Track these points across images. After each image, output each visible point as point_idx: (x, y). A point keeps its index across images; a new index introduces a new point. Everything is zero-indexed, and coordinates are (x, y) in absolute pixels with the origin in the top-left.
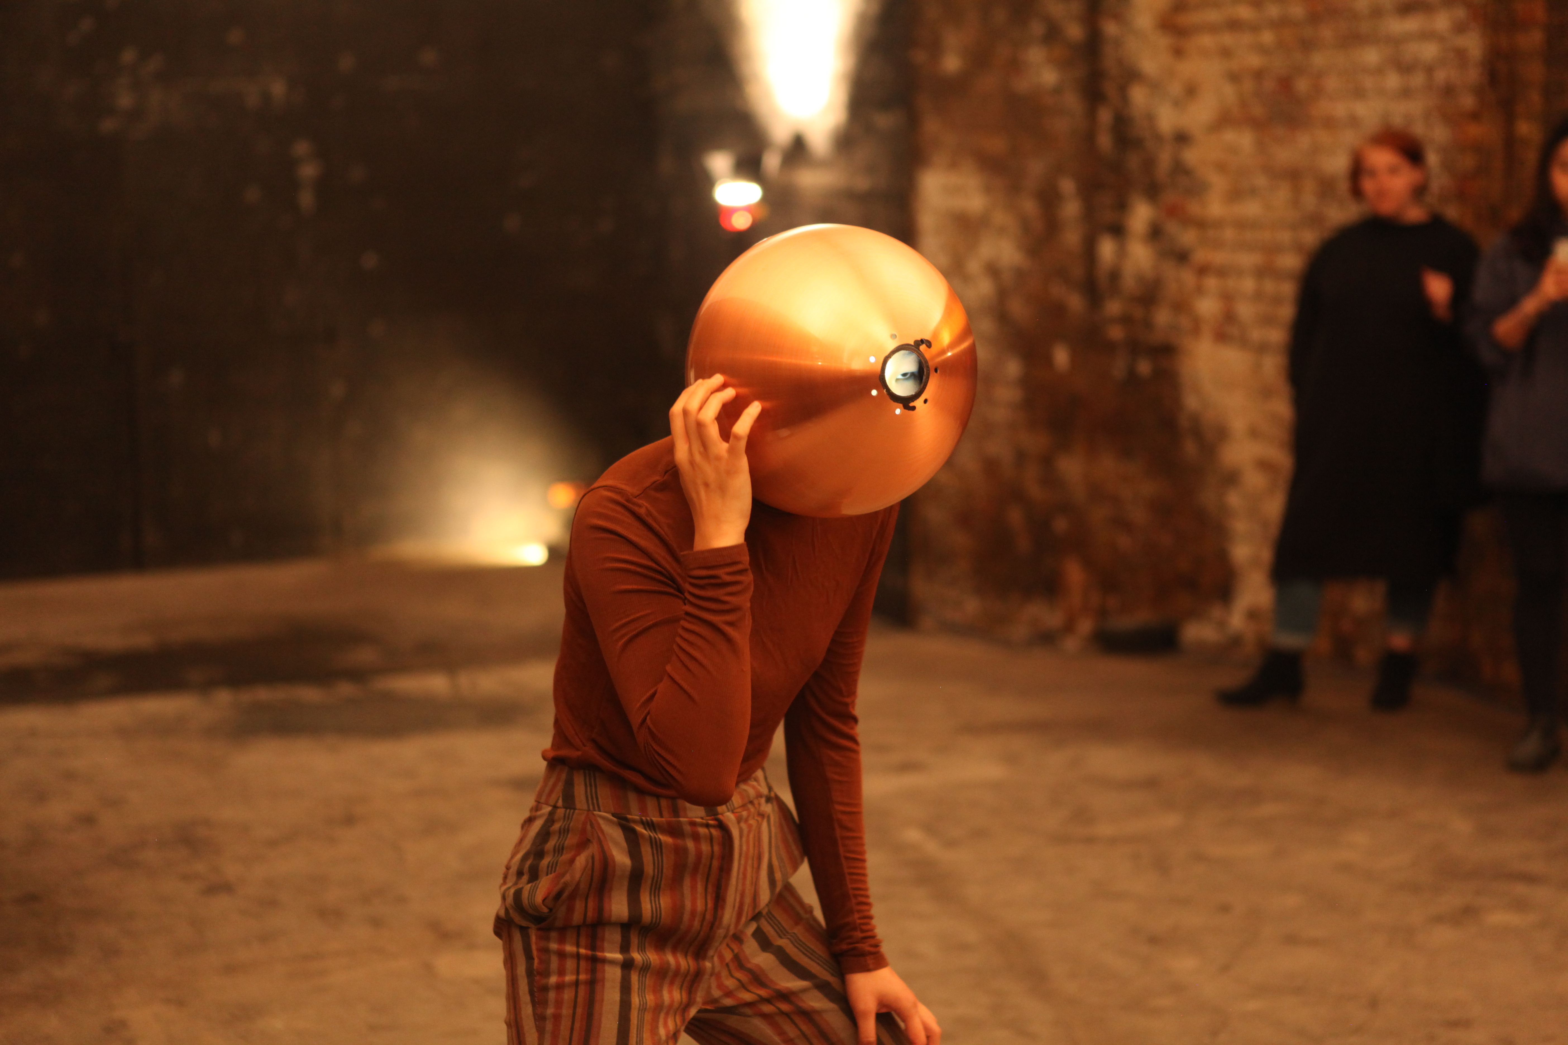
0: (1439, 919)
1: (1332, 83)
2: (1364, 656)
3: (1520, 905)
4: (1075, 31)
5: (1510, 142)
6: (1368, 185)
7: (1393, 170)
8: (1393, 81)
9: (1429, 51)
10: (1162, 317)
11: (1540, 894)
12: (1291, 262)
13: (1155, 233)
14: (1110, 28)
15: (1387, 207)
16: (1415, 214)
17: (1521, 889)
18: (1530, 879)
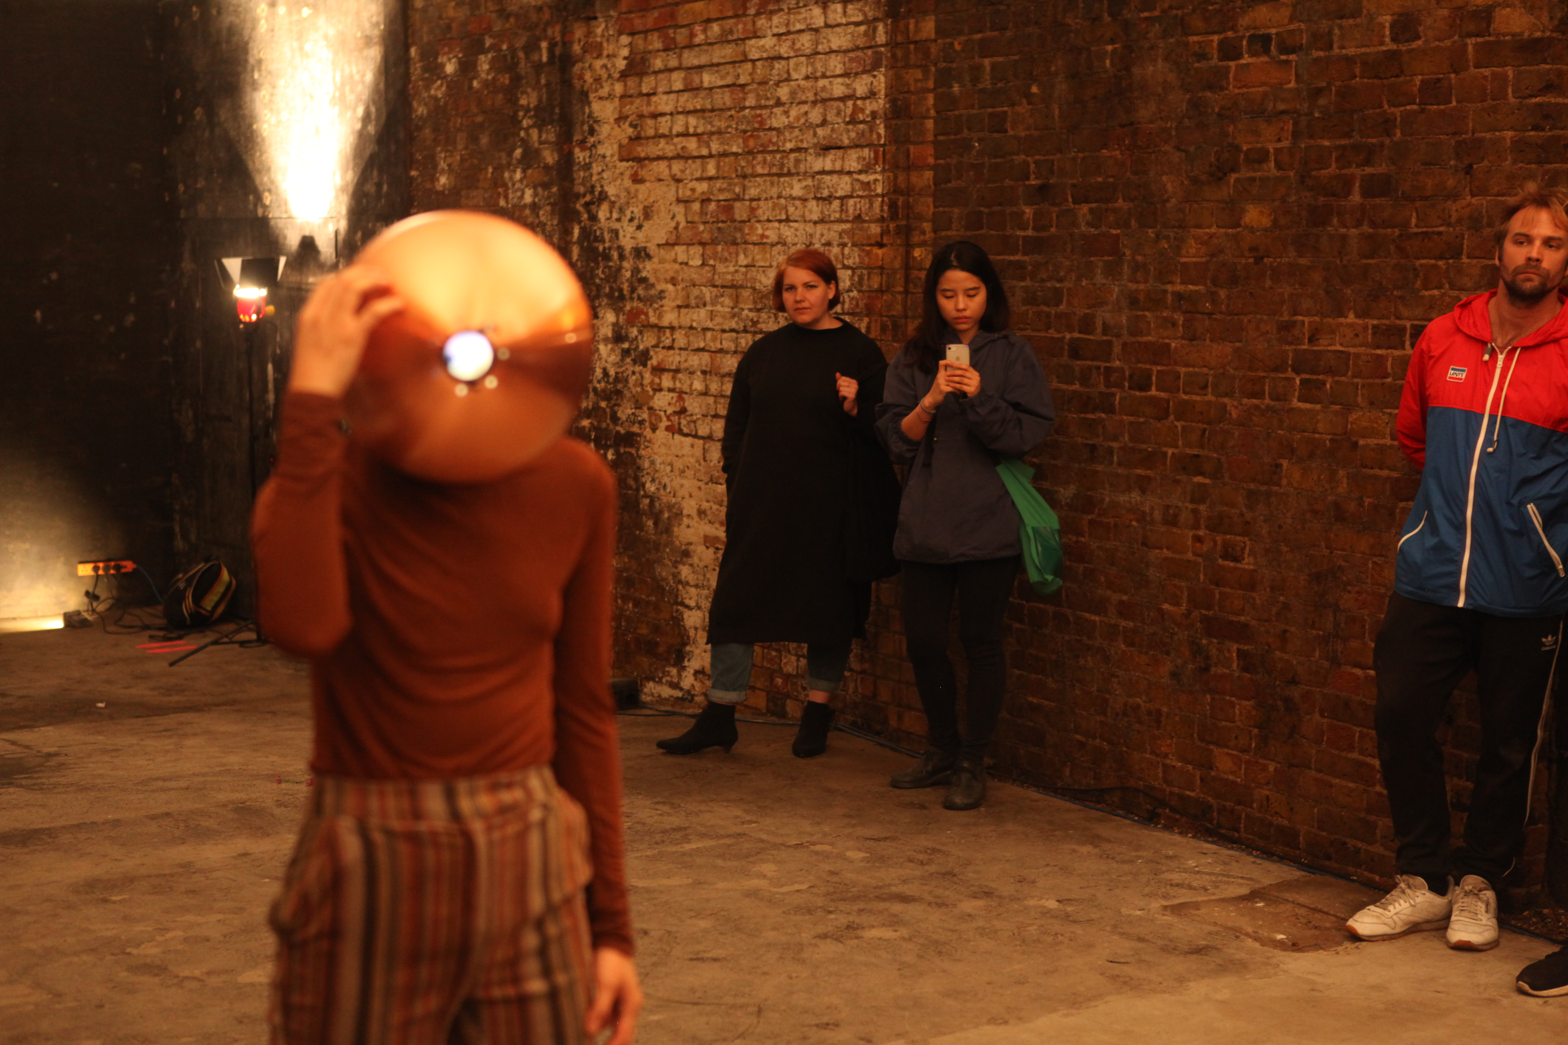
0: (824, 936)
1: (764, 210)
2: (793, 709)
3: (895, 922)
4: (550, 157)
5: (908, 264)
6: (788, 298)
7: (808, 286)
8: (814, 210)
9: (844, 186)
10: (625, 411)
11: (913, 911)
12: (731, 363)
13: (618, 337)
14: (580, 155)
15: (805, 318)
16: (829, 324)
17: (897, 908)
18: (904, 899)
